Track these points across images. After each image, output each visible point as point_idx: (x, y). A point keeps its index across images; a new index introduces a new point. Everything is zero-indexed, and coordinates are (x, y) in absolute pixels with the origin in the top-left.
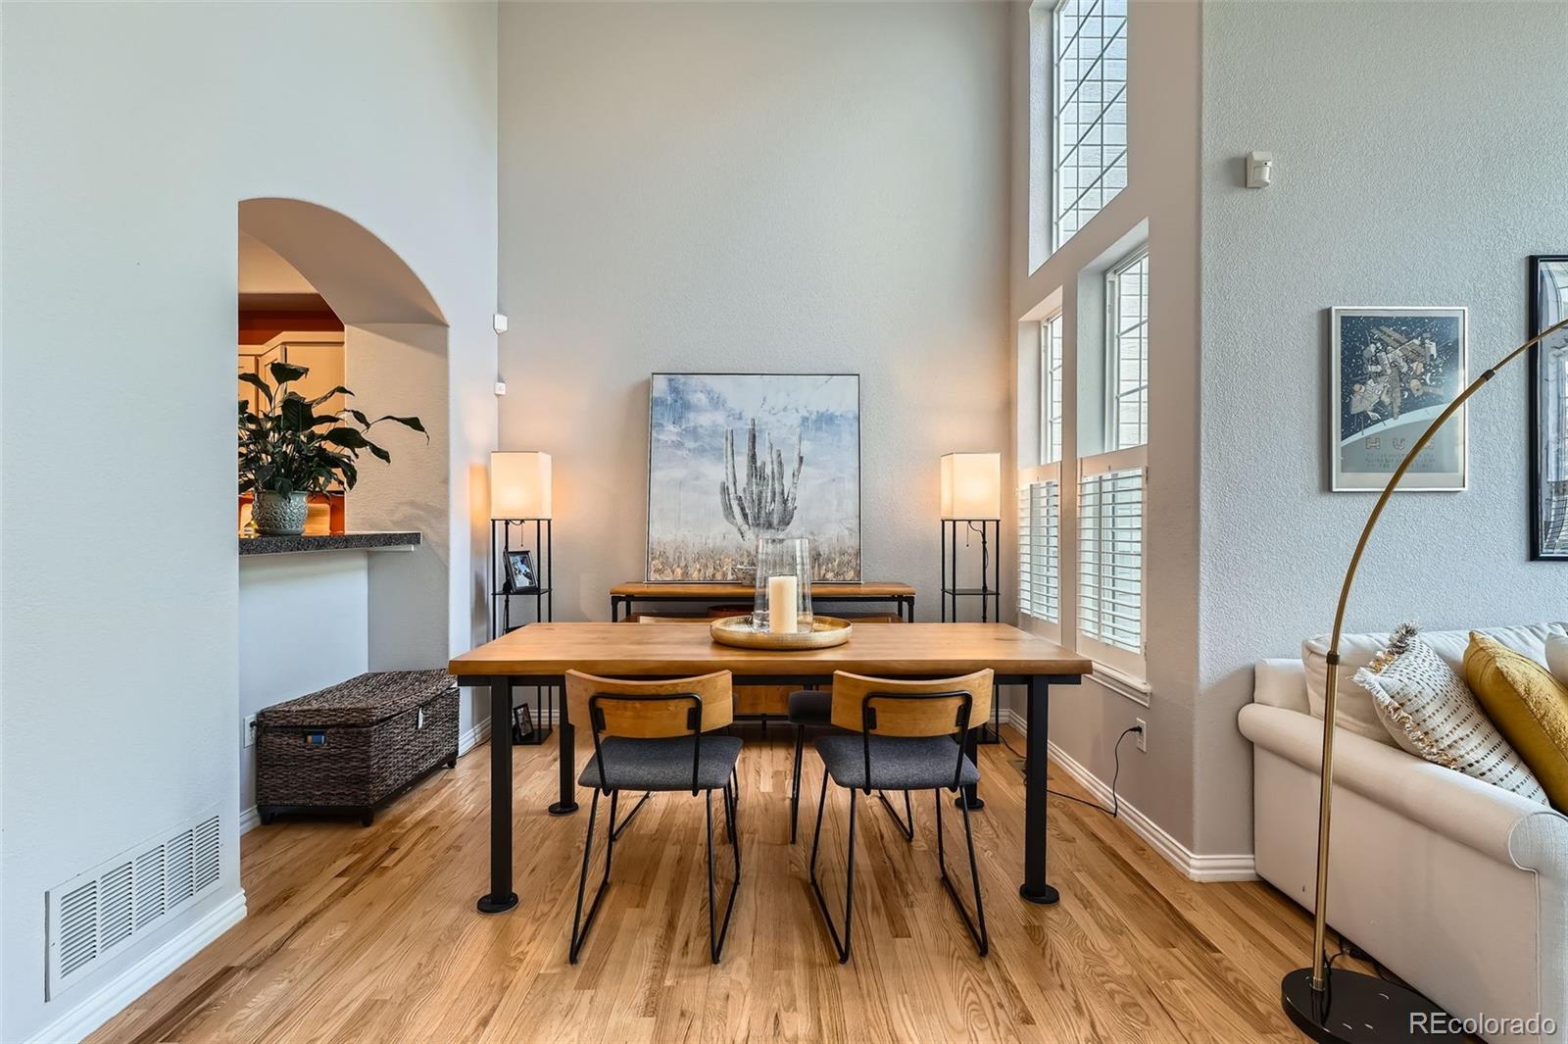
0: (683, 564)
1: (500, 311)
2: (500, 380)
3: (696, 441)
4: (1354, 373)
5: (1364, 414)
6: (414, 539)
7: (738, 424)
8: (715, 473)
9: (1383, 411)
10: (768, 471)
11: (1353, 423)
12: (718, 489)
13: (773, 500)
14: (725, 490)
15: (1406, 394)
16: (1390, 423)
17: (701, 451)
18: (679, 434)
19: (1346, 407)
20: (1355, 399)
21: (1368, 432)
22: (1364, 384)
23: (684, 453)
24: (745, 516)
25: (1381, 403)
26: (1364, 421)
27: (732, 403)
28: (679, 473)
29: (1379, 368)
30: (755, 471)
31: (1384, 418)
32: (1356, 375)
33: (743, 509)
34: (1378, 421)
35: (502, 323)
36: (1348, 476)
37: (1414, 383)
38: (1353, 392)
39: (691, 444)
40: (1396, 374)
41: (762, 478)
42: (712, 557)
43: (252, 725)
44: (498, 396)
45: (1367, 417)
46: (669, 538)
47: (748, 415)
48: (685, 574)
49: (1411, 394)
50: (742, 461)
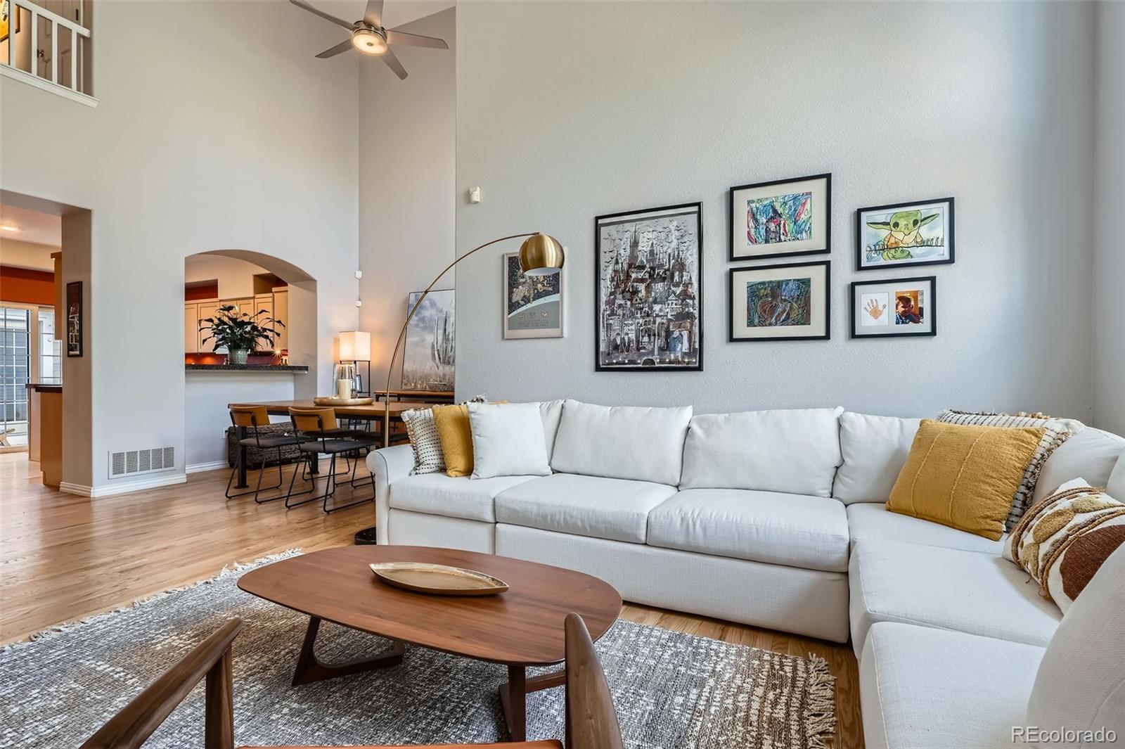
0: (415, 381)
1: (360, 269)
2: (360, 300)
3: (423, 323)
4: (513, 283)
5: (518, 302)
6: (306, 368)
7: (441, 315)
8: (430, 339)
9: (526, 300)
10: (450, 337)
11: (513, 306)
12: (430, 346)
13: (451, 350)
14: (433, 346)
15: (536, 292)
16: (529, 306)
17: (425, 328)
18: (418, 321)
19: (510, 299)
20: (514, 295)
21: (519, 310)
22: (518, 288)
23: (419, 329)
24: (440, 358)
25: (525, 296)
26: (518, 305)
27: (439, 305)
28: (416, 339)
29: (524, 280)
30: (446, 338)
31: (526, 303)
32: (514, 284)
33: (439, 355)
34: (523, 305)
35: (359, 274)
36: (512, 332)
37: (539, 286)
38: (513, 292)
39: (421, 325)
40: (531, 281)
41: (448, 340)
42: (425, 377)
43: (226, 431)
44: (358, 307)
45: (519, 303)
46: (410, 369)
47: (444, 310)
48: (415, 386)
49: (538, 291)
50: (441, 332)
